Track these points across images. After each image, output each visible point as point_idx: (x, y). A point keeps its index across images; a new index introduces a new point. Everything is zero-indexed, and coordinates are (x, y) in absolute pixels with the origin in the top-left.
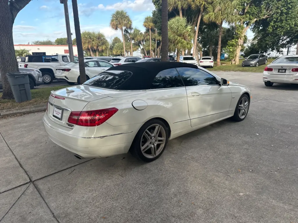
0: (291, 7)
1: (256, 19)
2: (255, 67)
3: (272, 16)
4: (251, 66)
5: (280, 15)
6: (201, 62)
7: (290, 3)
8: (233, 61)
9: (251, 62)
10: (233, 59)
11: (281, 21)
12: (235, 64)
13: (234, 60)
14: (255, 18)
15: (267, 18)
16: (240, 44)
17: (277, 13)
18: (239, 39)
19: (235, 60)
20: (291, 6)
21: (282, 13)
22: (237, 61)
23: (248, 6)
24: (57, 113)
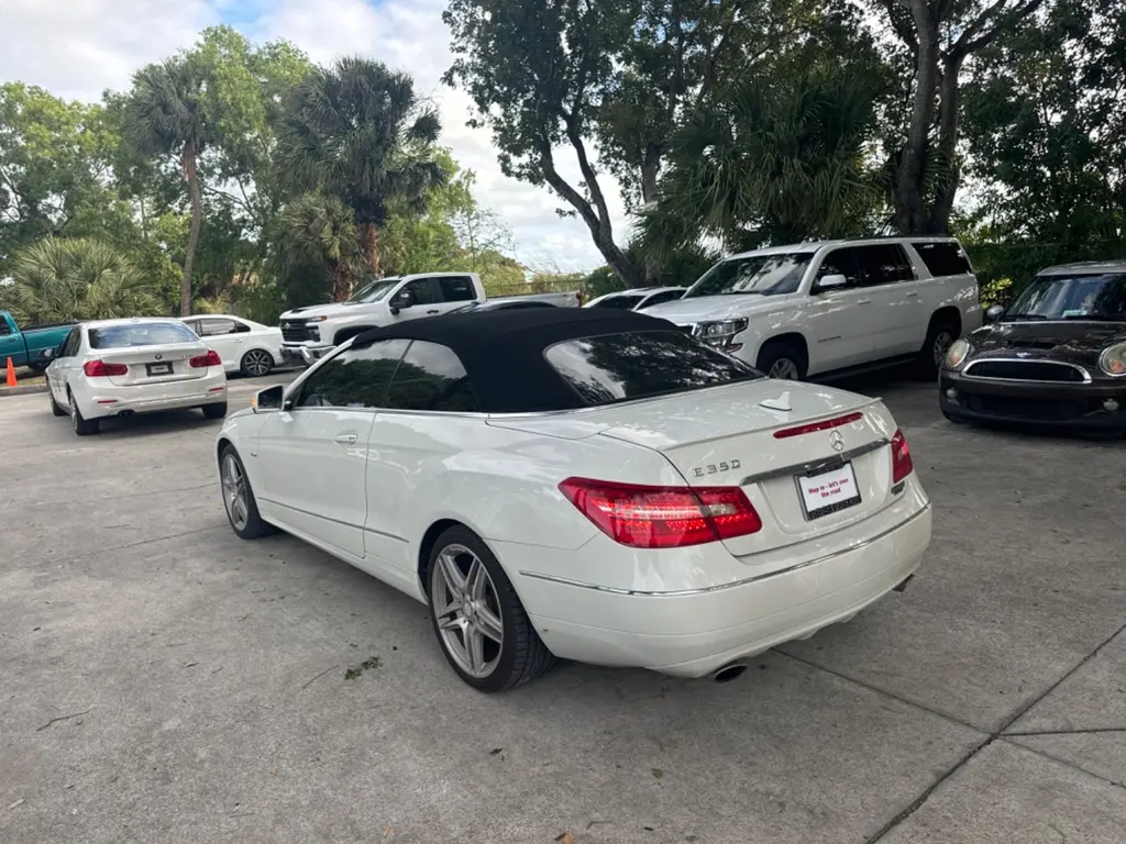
24: (828, 490)
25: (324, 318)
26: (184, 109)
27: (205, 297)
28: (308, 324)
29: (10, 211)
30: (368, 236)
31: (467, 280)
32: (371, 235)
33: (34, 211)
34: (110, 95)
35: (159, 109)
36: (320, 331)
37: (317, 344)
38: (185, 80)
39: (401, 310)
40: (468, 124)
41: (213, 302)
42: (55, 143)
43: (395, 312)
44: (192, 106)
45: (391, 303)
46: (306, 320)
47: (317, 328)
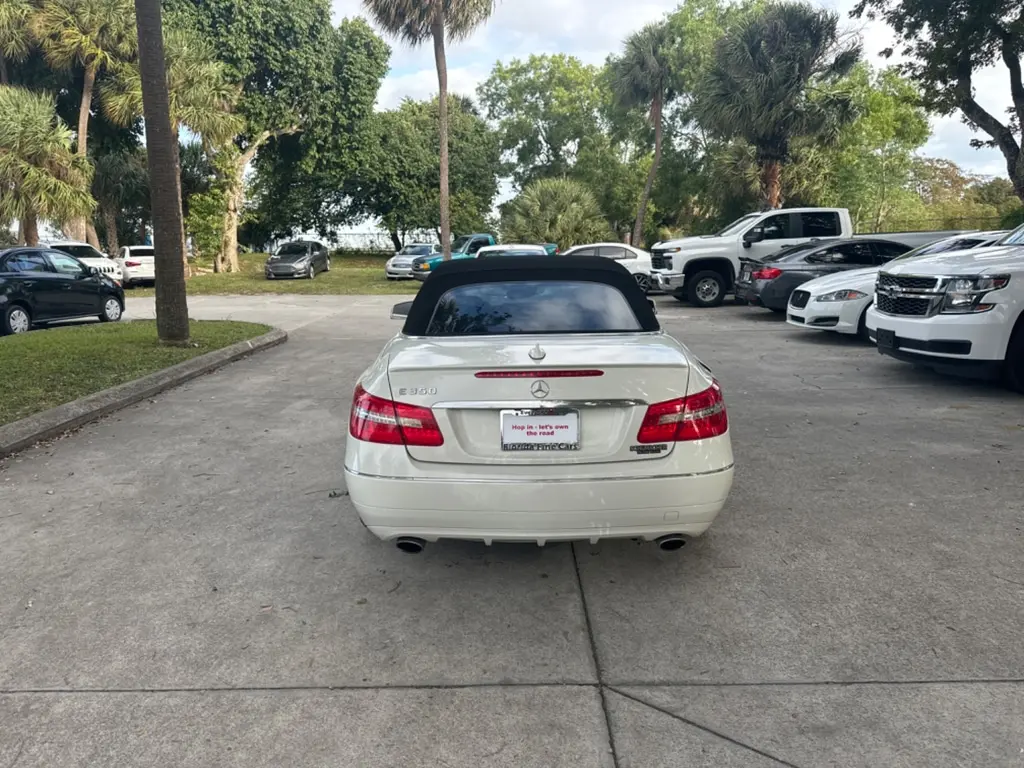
0: (357, 113)
1: (267, 134)
2: (307, 280)
3: (311, 131)
4: (296, 276)
5: (334, 132)
6: (129, 264)
7: (354, 103)
8: (219, 260)
9: (293, 265)
10: (220, 256)
11: (336, 147)
12: (229, 270)
13: (223, 260)
14: (266, 129)
15: (298, 134)
16: (232, 207)
17: (324, 124)
18: (228, 191)
19: (227, 258)
20: (359, 110)
21: (336, 125)
22: (232, 261)
23: (240, 90)
24: (538, 430)
25: (679, 249)
26: (656, 64)
27: (668, 226)
28: (665, 255)
29: (541, 156)
30: (771, 172)
31: (834, 216)
32: (774, 170)
33: (556, 155)
34: (612, 59)
35: (638, 66)
36: (673, 261)
37: (669, 272)
38: (661, 40)
39: (753, 244)
40: (881, 54)
41: (672, 231)
42: (572, 101)
43: (747, 245)
44: (662, 61)
45: (745, 237)
46: (665, 251)
47: (670, 258)
